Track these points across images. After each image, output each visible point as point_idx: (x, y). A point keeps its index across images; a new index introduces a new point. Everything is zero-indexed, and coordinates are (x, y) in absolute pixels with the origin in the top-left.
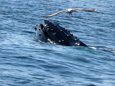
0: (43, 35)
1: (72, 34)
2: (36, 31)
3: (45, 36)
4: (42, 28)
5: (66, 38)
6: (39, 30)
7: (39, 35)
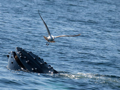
0: (15, 62)
1: (46, 62)
2: (8, 58)
3: (17, 64)
4: (15, 56)
5: (39, 66)
6: (12, 57)
7: (11, 63)
